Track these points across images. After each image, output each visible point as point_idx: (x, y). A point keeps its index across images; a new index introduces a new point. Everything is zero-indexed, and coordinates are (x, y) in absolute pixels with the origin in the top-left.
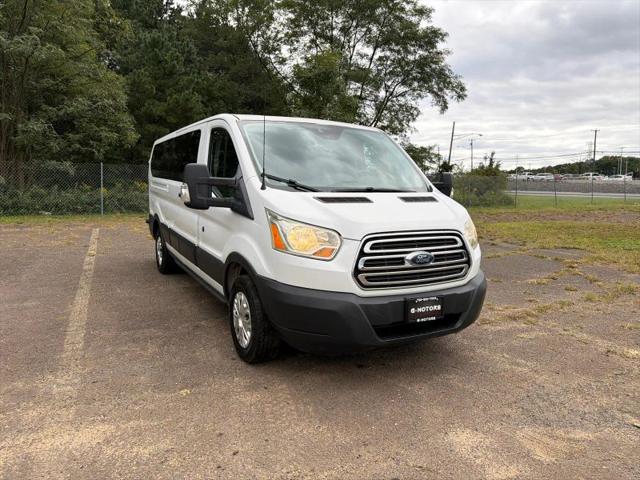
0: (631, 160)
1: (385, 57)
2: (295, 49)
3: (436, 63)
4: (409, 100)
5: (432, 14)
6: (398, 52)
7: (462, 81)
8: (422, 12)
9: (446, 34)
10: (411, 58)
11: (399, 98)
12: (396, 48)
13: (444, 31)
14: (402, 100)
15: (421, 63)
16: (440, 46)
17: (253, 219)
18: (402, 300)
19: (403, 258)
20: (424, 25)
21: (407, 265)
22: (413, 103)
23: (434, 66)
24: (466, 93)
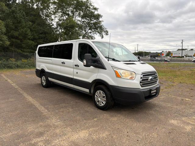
0: (145, 52)
1: (84, 21)
2: (56, 17)
3: (99, 24)
4: (92, 34)
5: (98, 10)
6: (88, 20)
7: (107, 30)
8: (95, 9)
9: (102, 16)
10: (92, 22)
11: (89, 34)
12: (88, 19)
13: (101, 15)
14: (90, 34)
15: (95, 24)
16: (100, 19)
17: (106, 69)
18: (149, 89)
19: (148, 79)
20: (96, 13)
21: (149, 80)
22: (93, 35)
23: (99, 25)
24: (108, 33)
